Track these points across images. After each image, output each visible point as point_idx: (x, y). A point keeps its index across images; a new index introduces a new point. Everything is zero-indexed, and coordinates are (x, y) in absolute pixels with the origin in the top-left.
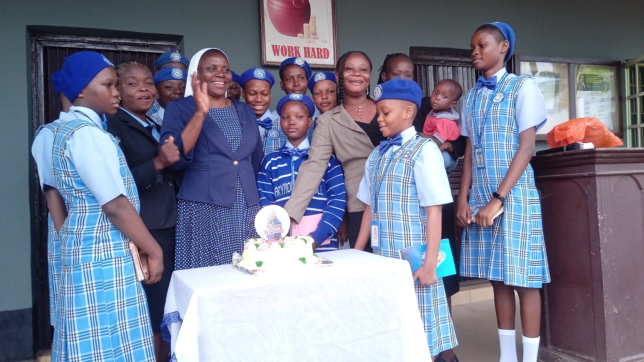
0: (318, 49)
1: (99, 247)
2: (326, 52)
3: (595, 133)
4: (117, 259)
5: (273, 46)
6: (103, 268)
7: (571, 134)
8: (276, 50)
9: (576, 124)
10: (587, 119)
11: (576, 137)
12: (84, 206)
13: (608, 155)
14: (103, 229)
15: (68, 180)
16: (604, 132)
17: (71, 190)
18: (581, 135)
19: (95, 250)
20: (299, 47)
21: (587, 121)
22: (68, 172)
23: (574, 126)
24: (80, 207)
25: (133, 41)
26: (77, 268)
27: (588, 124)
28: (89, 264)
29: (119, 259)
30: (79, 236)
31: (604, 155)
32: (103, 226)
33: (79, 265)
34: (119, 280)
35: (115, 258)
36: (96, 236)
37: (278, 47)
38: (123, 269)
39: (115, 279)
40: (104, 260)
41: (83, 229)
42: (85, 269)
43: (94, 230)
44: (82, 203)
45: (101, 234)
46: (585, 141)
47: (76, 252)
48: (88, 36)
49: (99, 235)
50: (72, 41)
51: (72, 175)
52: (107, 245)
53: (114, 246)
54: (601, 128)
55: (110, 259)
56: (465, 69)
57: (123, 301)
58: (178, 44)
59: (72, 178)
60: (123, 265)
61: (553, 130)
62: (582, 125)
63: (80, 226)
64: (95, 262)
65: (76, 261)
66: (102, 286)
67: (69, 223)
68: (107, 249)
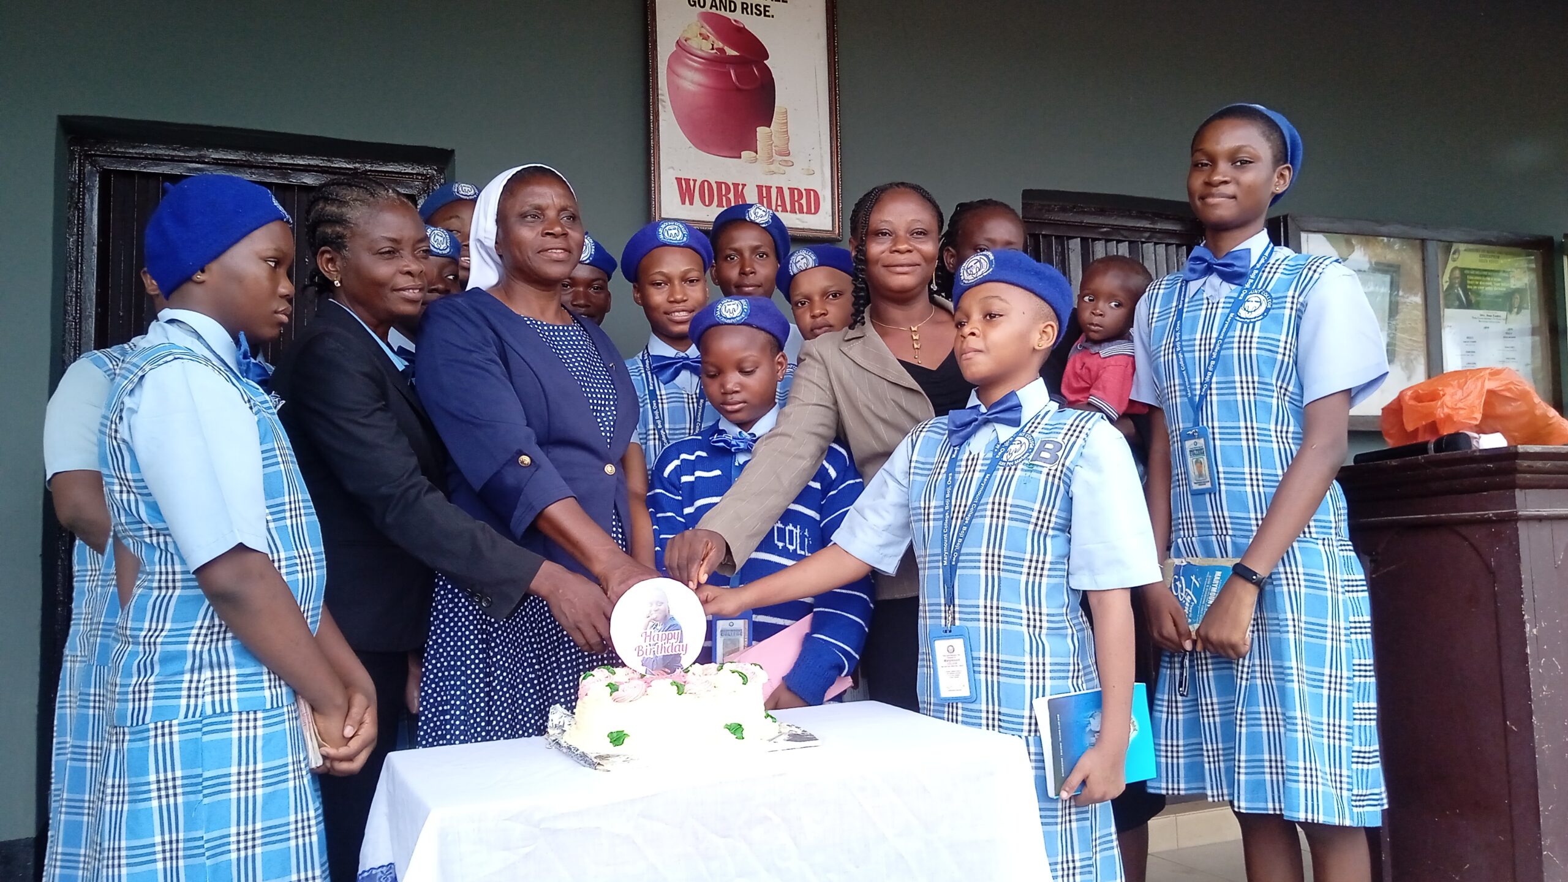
0: (792, 190)
1: (199, 681)
2: (813, 197)
3: (1509, 409)
4: (244, 716)
5: (679, 180)
6: (206, 738)
7: (1446, 410)
8: (686, 190)
9: (1458, 383)
10: (1488, 371)
11: (1461, 416)
12: (170, 569)
13: (1549, 464)
14: (212, 634)
15: (129, 501)
17: (138, 526)
18: (1473, 412)
19: (189, 689)
20: (744, 185)
21: (1487, 377)
22: (128, 479)
23: (1453, 391)
24: (160, 573)
25: (329, 161)
26: (139, 736)
27: (1491, 385)
28: (170, 726)
29: (252, 716)
30: (150, 648)
31: (1539, 464)
32: (214, 626)
33: (144, 727)
34: (247, 773)
35: (240, 713)
36: (194, 652)
37: (692, 183)
38: (259, 744)
39: (234, 769)
40: (210, 717)
41: (162, 630)
42: (160, 740)
43: (189, 635)
44: (166, 564)
45: (206, 647)
46: (1481, 430)
47: (140, 692)
48: (216, 147)
49: (202, 648)
50: (172, 160)
51: (137, 487)
52: (221, 677)
53: (241, 679)
54: (1526, 396)
55: (226, 714)
56: (1161, 249)
57: (254, 832)
58: (440, 171)
59: (138, 497)
60: (261, 730)
61: (1399, 400)
62: (1476, 387)
63: (158, 621)
64: (186, 720)
65: (138, 715)
66: (200, 788)
67: (131, 615)
68: (220, 687)
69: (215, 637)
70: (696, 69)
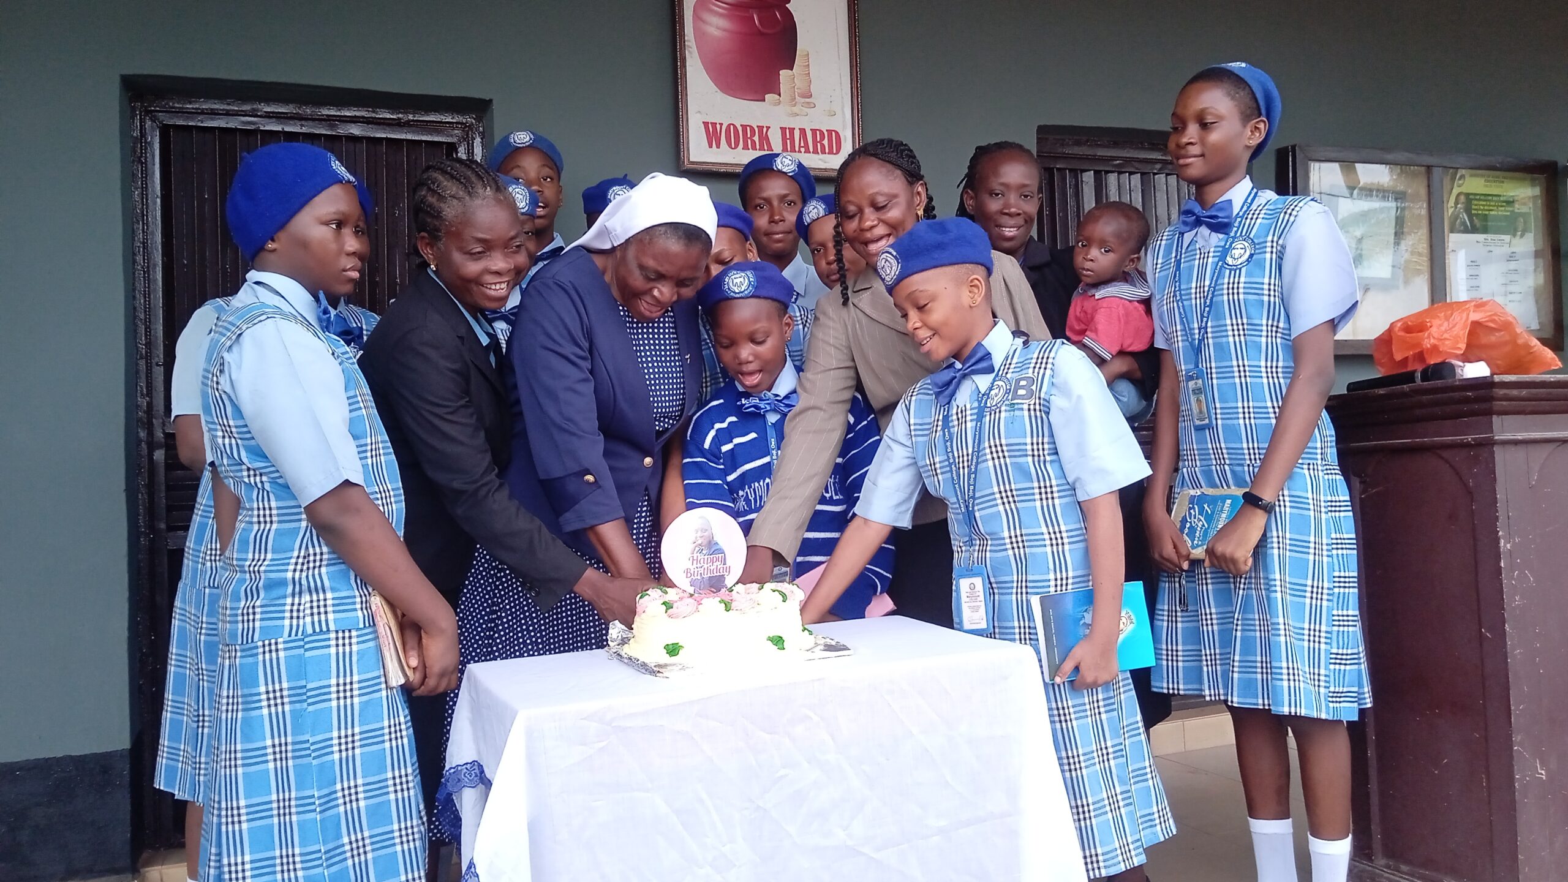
0: (814, 131)
1: (299, 604)
2: (835, 138)
3: (1493, 338)
4: (340, 635)
5: (706, 124)
6: (308, 654)
7: (1432, 341)
8: (713, 134)
9: (1446, 315)
10: (1473, 304)
11: (1446, 347)
12: (267, 506)
13: (1524, 392)
14: (308, 562)
15: (231, 445)
16: (1516, 336)
17: (238, 468)
18: (1457, 342)
19: (292, 611)
20: (768, 128)
21: (1472, 309)
22: (229, 426)
23: (1440, 322)
24: (259, 509)
25: (374, 112)
26: (249, 653)
27: (1475, 316)
28: (276, 644)
29: (347, 634)
30: (255, 576)
31: (1515, 392)
32: (309, 555)
33: (253, 645)
34: (345, 684)
35: (337, 632)
36: (294, 579)
37: (718, 127)
38: (354, 659)
39: (334, 681)
40: (311, 635)
41: (264, 560)
42: (267, 656)
43: (288, 564)
44: (263, 501)
45: (304, 574)
46: (1467, 358)
47: (248, 614)
48: (268, 101)
49: (300, 575)
50: (228, 114)
51: (238, 433)
52: (318, 601)
53: (336, 602)
54: (1507, 326)
55: (325, 633)
57: (353, 735)
58: (479, 119)
59: (239, 441)
60: (355, 648)
61: (1390, 331)
62: (1461, 319)
63: (260, 552)
64: (290, 639)
65: (247, 635)
66: (305, 697)
67: (236, 547)
68: (319, 609)
69: (311, 565)
70: (721, 15)
